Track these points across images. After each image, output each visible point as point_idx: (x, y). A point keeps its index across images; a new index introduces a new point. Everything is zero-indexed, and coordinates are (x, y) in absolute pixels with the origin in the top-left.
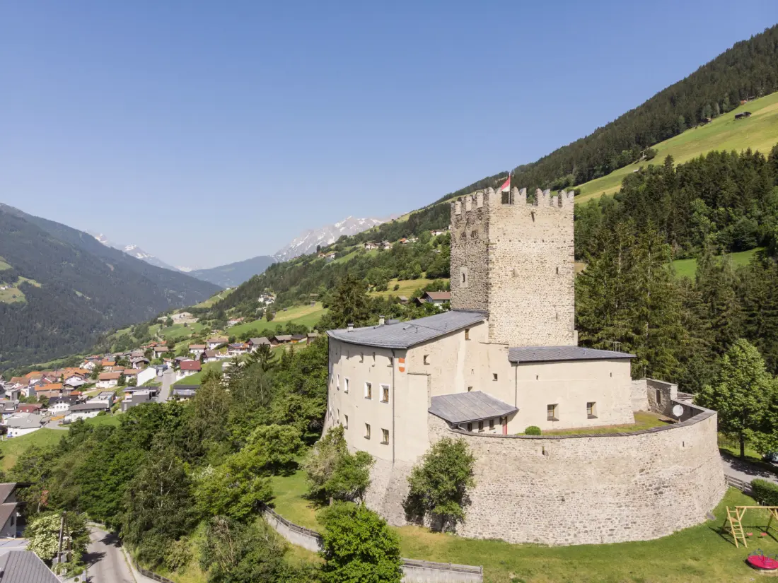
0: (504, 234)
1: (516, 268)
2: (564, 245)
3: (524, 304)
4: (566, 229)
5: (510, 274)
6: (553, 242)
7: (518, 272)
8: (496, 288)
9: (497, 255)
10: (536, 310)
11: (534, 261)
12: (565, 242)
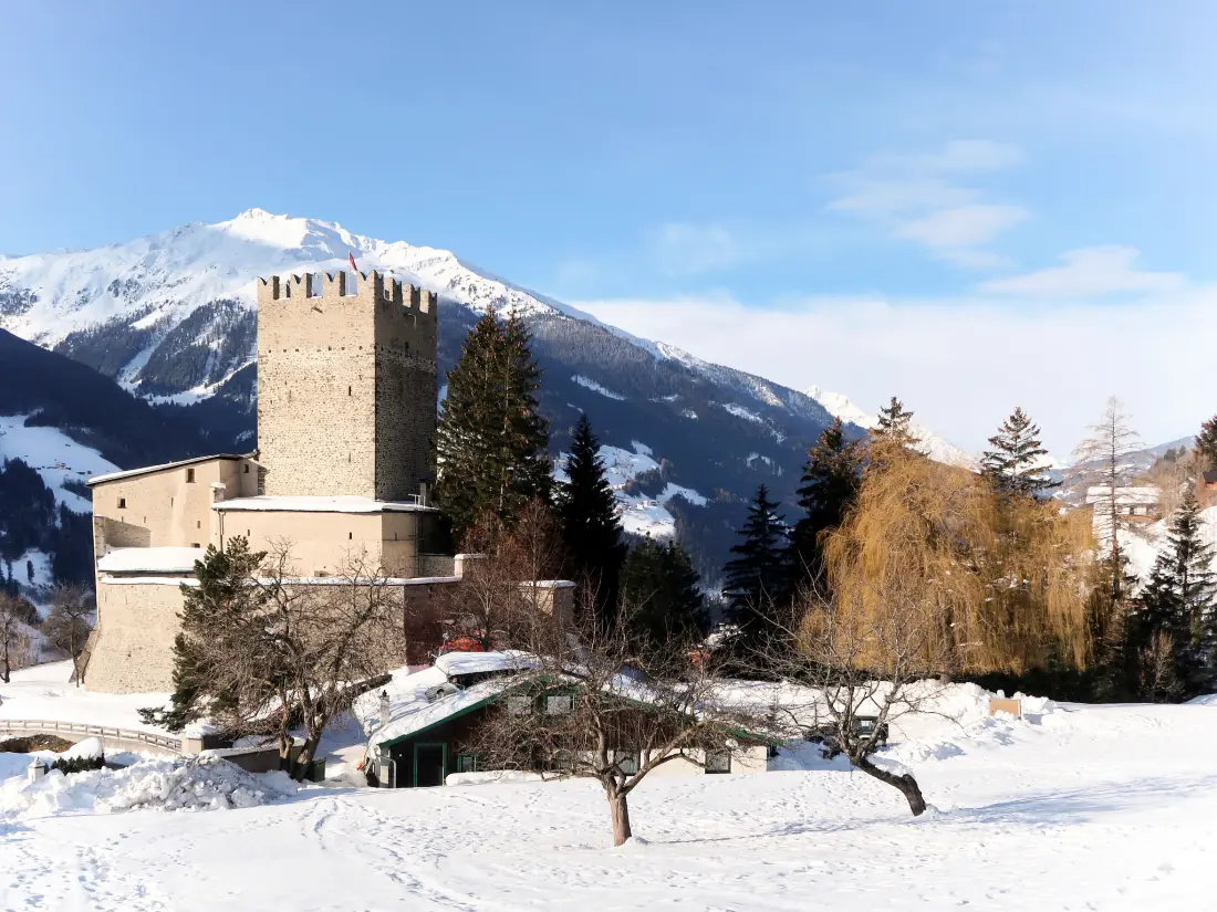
0: (277, 342)
1: (293, 390)
2: (360, 353)
3: (305, 439)
4: (361, 329)
5: (285, 397)
6: (343, 349)
7: (295, 394)
8: (268, 418)
9: (268, 371)
10: (320, 448)
11: (317, 378)
12: (361, 348)
